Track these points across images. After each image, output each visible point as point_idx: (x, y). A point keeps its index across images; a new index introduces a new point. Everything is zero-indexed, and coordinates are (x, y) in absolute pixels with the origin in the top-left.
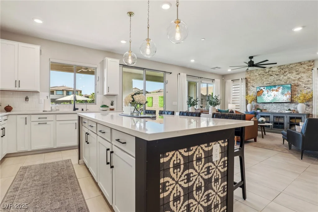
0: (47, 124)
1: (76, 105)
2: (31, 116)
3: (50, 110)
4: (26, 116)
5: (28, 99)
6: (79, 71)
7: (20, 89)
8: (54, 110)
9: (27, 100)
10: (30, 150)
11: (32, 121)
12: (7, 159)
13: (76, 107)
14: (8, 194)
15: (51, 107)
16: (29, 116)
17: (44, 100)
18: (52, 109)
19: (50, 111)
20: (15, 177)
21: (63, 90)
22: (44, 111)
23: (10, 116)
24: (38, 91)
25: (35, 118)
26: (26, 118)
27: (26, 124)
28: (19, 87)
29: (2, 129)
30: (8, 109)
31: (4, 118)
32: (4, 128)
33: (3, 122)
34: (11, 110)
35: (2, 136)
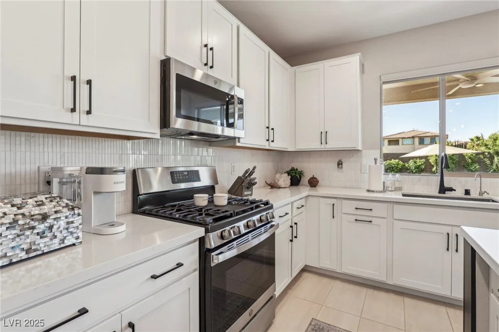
0: (373, 223)
1: (445, 178)
2: (342, 203)
3: (382, 189)
4: (334, 201)
5: (342, 164)
6: (451, 93)
7: (328, 147)
8: (390, 189)
9: (341, 166)
11: (343, 212)
13: (446, 185)
15: (384, 183)
16: (339, 201)
17: (370, 166)
18: (386, 185)
19: (381, 192)
21: (413, 137)
22: (368, 191)
23: (310, 198)
24: (357, 149)
25: (349, 207)
26: (333, 205)
27: (333, 217)
28: (326, 143)
29: (291, 227)
30: (313, 183)
31: (296, 205)
32: (296, 224)
33: (295, 211)
34: (317, 185)
35: (291, 241)
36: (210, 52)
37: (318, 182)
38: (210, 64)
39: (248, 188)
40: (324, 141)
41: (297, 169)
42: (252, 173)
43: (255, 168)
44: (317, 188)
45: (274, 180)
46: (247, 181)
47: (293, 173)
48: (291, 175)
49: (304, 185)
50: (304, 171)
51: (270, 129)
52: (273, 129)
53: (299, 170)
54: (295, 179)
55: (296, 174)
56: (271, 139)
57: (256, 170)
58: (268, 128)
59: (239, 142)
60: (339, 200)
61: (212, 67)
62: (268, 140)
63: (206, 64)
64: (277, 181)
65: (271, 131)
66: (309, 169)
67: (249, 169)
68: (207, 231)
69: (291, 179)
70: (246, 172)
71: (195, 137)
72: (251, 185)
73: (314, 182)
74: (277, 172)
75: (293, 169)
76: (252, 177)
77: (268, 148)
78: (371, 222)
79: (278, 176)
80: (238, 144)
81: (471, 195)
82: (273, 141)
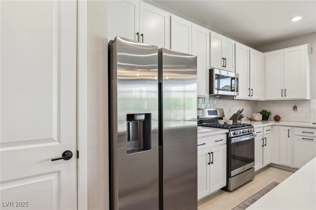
0: (314, 140)
4: (289, 128)
5: (296, 108)
7: (287, 98)
9: (295, 109)
10: (293, 167)
11: (295, 134)
12: (271, 168)
14: (246, 202)
16: (292, 128)
20: (262, 190)
22: (314, 123)
23: (274, 127)
24: (306, 99)
25: (299, 131)
26: (289, 130)
27: (289, 137)
28: (285, 96)
29: (263, 139)
30: (277, 119)
31: (266, 129)
32: (265, 138)
33: (265, 132)
34: (280, 120)
35: (263, 146)
36: (225, 60)
37: (280, 118)
38: (225, 66)
39: (239, 119)
40: (283, 95)
41: (266, 111)
42: (241, 112)
43: (243, 109)
44: (280, 122)
45: (252, 117)
46: (239, 116)
47: (264, 113)
48: (263, 114)
49: (271, 120)
50: (271, 112)
51: (250, 89)
52: (252, 89)
53: (267, 112)
54: (266, 117)
55: (266, 113)
56: (251, 95)
57: (243, 111)
58: (249, 89)
59: (236, 97)
61: (225, 67)
62: (249, 96)
63: (223, 66)
64: (253, 117)
65: (251, 91)
66: (274, 111)
67: (240, 110)
68: (229, 131)
69: (263, 116)
70: (239, 111)
71: (218, 96)
72: (241, 117)
74: (253, 112)
75: (264, 111)
76: (241, 114)
77: (249, 99)
78: (312, 139)
79: (254, 114)
80: (235, 98)
82: (252, 96)
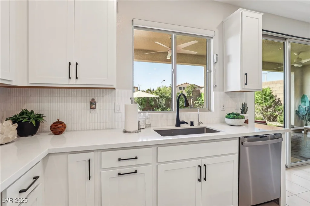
4: (90, 155)
5: (95, 104)
8: (142, 127)
9: (94, 106)
13: (181, 119)
26: (89, 161)
27: (89, 179)
28: (77, 78)
34: (63, 131)
37: (65, 127)
40: (73, 75)
41: (32, 112)
44: (65, 134)
47: (23, 118)
48: (19, 122)
49: (45, 132)
53: (35, 113)
54: (28, 127)
55: (30, 118)
60: (96, 153)
73: (60, 129)
75: (24, 113)
78: (136, 172)
81: (194, 126)
